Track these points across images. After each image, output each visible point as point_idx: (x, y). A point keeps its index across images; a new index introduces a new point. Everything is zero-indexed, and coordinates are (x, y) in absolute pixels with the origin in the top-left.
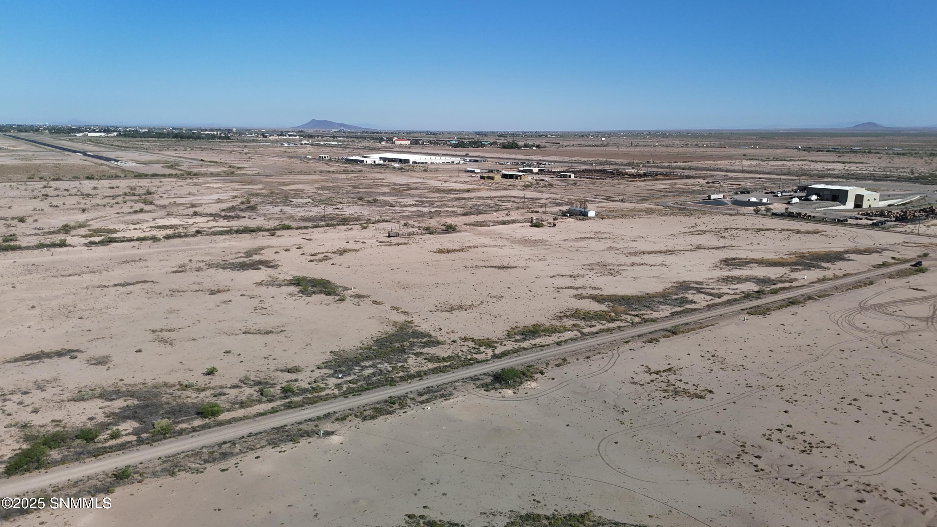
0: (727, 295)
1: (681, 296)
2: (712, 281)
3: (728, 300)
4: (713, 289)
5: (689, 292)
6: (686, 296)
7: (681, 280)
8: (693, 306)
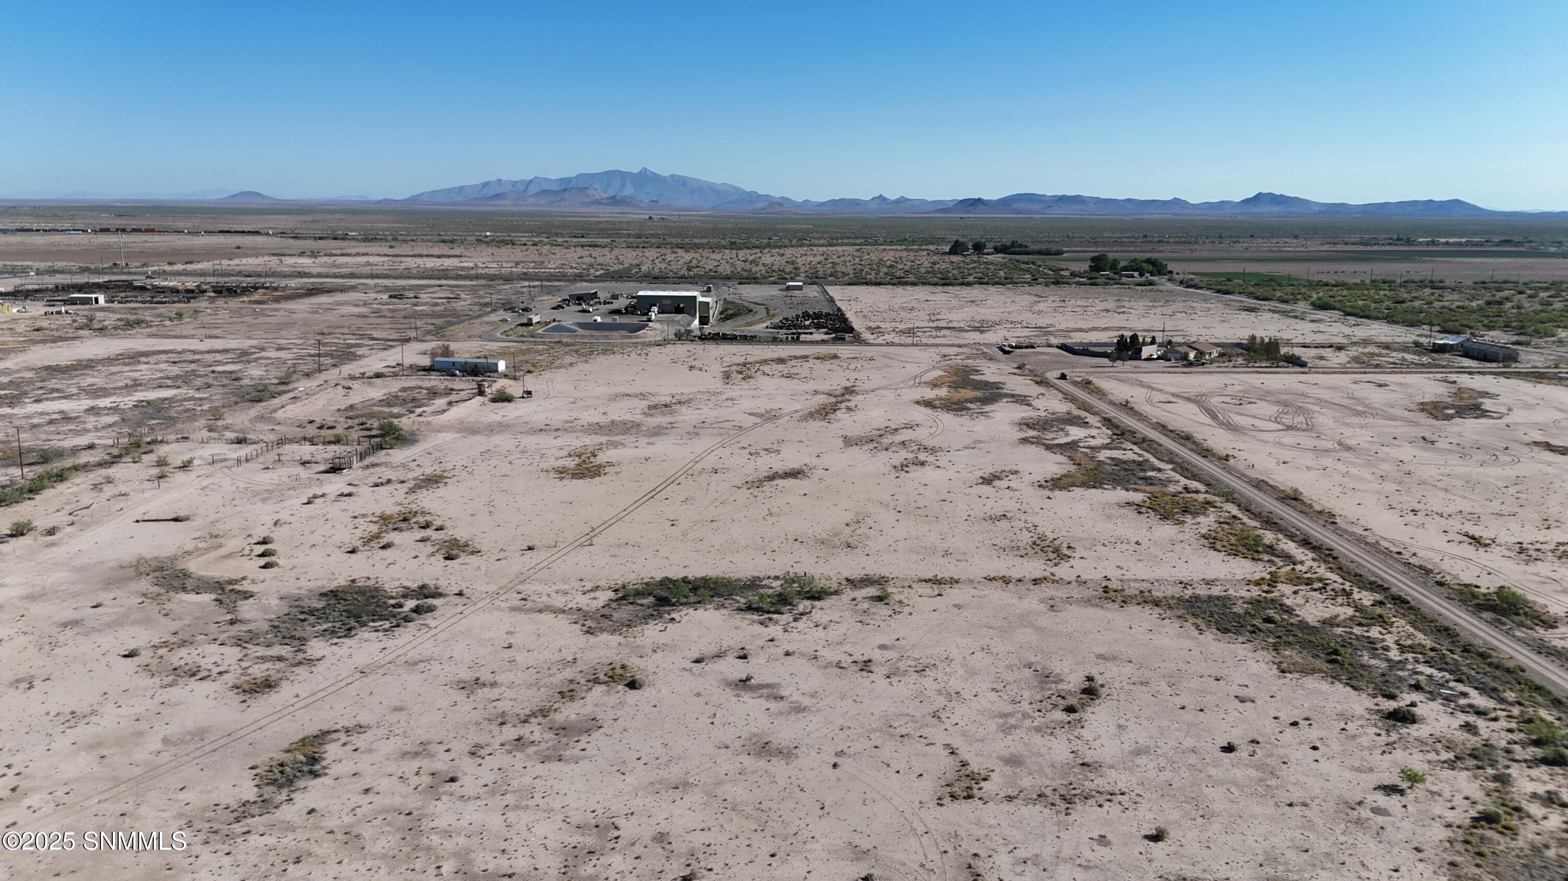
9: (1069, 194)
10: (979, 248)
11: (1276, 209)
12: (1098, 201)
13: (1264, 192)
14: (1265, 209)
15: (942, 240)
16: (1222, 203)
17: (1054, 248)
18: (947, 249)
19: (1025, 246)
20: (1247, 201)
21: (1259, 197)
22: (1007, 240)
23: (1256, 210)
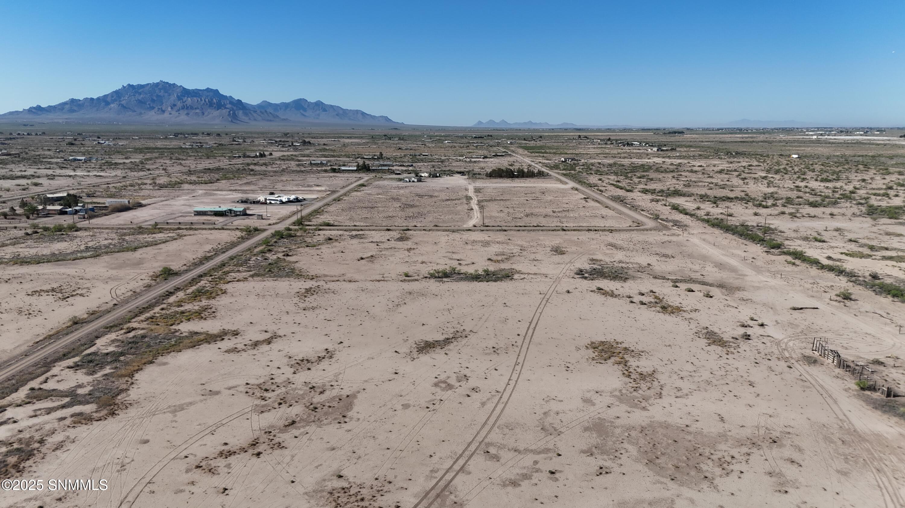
0: (19, 402)
1: (99, 375)
2: (58, 438)
3: (16, 390)
4: (49, 411)
5: (89, 388)
6: (90, 378)
7: (122, 415)
8: (70, 362)
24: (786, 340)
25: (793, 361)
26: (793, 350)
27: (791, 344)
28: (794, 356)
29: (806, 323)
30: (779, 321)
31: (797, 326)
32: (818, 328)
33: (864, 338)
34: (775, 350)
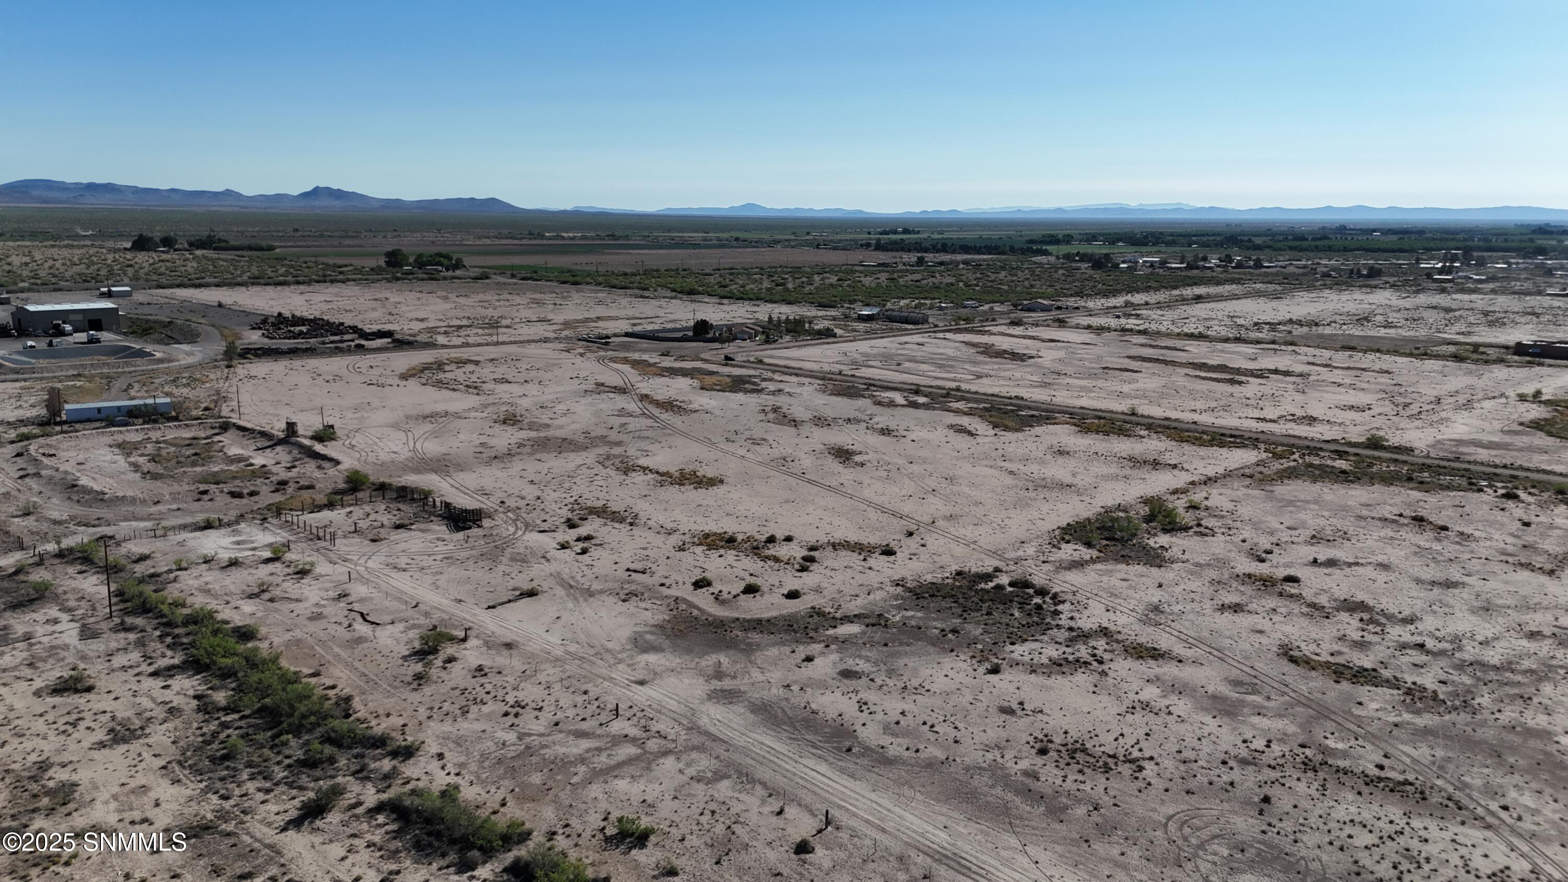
9: (98, 182)
10: (168, 242)
11: (337, 203)
12: (136, 190)
13: (322, 185)
14: (324, 202)
15: (121, 236)
16: (278, 196)
17: (264, 243)
18: (129, 245)
19: (226, 241)
20: (305, 195)
21: (316, 192)
22: (204, 233)
23: (317, 203)
24: (520, 533)
25: (501, 510)
26: (505, 522)
27: (512, 529)
28: (501, 515)
29: (501, 568)
30: (543, 561)
31: (513, 559)
32: (481, 564)
33: (410, 561)
34: (529, 518)
